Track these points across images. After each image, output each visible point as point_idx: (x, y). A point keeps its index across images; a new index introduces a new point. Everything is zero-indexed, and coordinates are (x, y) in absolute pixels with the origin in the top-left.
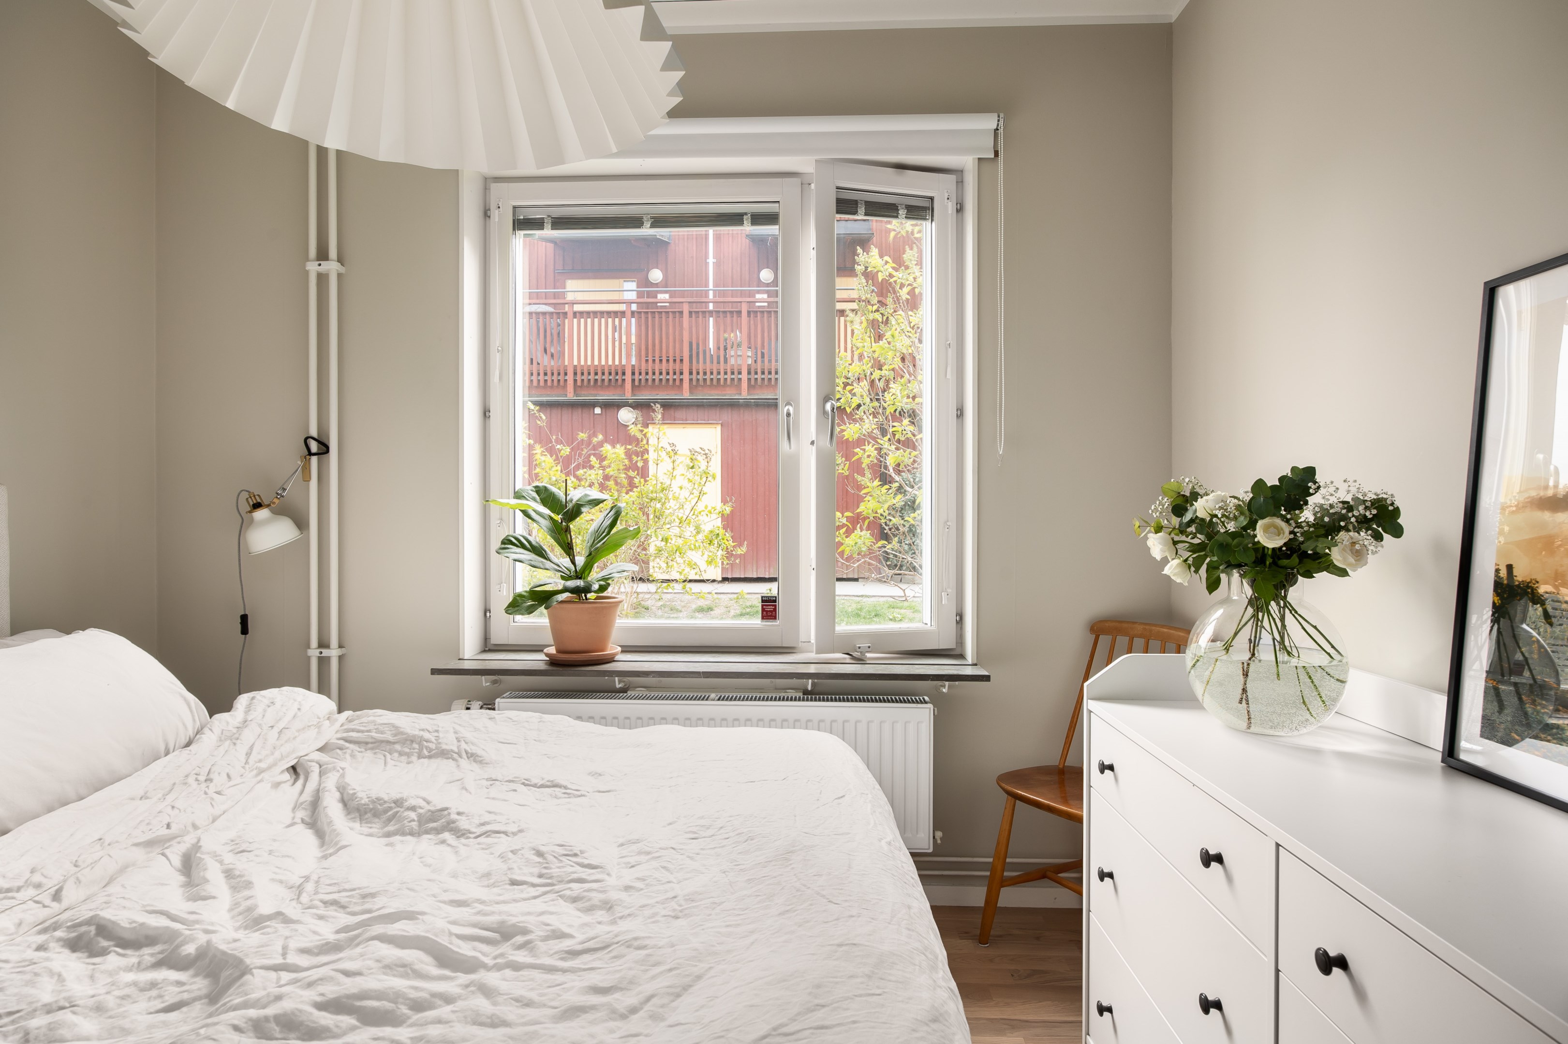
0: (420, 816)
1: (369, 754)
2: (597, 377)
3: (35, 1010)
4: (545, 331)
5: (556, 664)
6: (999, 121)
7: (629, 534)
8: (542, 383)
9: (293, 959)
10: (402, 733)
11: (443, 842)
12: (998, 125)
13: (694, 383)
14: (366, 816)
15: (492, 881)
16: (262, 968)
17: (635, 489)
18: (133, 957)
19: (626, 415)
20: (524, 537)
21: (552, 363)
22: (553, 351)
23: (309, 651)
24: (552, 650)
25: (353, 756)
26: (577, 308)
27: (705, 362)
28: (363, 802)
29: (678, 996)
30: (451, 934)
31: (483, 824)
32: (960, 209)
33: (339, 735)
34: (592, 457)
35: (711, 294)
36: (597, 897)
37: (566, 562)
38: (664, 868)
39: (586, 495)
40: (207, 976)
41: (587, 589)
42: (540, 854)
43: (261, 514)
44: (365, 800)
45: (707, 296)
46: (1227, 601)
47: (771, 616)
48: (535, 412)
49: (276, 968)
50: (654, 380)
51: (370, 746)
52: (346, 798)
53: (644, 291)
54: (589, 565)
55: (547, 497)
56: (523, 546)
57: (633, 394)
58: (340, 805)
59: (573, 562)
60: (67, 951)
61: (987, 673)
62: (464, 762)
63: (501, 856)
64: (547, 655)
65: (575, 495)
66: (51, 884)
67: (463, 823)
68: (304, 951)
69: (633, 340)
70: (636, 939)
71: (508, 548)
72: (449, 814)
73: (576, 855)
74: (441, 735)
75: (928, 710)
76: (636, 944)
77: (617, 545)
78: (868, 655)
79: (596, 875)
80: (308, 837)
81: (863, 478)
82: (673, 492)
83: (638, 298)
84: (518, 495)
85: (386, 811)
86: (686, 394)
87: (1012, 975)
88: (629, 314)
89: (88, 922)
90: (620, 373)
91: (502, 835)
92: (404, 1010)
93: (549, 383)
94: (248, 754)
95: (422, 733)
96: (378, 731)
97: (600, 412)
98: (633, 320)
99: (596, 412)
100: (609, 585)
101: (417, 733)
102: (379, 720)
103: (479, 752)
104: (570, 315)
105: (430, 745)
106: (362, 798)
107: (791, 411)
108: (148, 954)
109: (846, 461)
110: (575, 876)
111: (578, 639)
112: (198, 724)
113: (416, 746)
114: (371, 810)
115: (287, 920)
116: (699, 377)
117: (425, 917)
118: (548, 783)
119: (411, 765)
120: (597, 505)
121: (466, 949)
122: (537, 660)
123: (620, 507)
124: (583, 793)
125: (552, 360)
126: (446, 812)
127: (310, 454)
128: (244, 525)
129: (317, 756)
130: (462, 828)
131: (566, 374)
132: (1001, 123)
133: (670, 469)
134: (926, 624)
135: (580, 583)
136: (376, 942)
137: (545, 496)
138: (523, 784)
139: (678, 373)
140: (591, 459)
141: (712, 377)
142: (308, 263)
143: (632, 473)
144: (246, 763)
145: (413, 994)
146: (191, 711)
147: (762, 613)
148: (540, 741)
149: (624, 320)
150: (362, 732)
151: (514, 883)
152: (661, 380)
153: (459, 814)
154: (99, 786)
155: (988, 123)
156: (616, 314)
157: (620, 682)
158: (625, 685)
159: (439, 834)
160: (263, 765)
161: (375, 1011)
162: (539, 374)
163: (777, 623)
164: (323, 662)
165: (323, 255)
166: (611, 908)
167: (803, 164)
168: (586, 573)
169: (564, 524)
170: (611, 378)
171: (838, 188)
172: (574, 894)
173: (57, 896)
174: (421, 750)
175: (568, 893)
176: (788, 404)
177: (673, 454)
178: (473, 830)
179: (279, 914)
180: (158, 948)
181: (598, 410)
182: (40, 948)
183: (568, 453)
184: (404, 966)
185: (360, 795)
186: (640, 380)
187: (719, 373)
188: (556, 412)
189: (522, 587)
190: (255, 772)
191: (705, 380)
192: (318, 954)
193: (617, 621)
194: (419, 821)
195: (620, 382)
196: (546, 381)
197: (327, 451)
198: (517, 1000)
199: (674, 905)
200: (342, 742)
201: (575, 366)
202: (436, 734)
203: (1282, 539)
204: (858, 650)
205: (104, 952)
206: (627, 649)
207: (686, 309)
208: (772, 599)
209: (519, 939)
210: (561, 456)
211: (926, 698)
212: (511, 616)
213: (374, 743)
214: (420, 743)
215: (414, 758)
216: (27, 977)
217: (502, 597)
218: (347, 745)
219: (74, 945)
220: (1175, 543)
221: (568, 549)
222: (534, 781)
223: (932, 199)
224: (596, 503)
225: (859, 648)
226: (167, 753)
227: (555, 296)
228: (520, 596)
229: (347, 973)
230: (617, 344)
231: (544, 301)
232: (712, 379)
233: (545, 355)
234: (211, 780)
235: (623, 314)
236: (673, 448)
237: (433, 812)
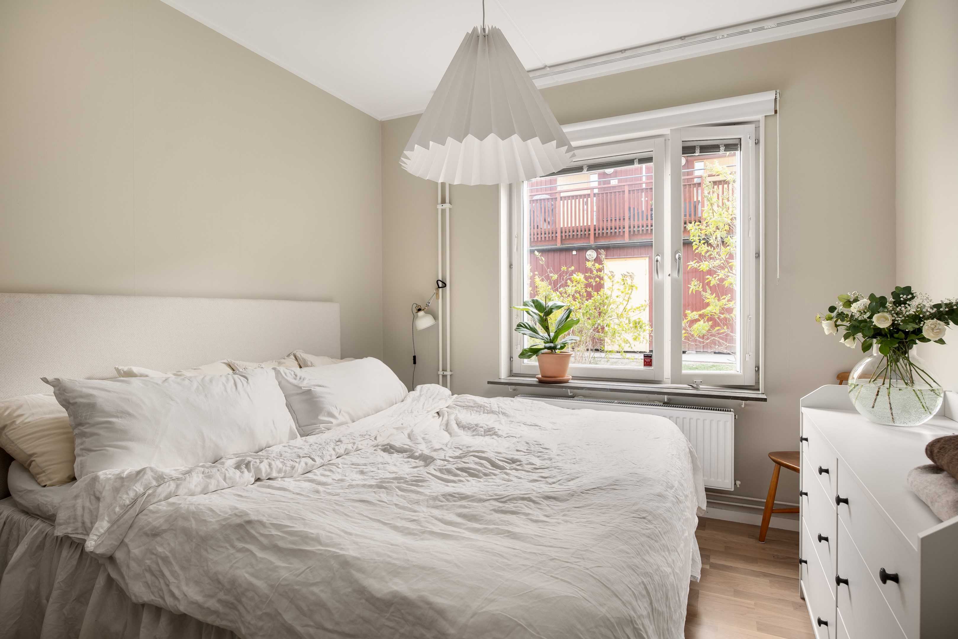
0: (485, 430)
1: (465, 411)
2: (574, 234)
3: (379, 463)
4: (545, 209)
5: (542, 382)
6: (776, 94)
7: (574, 322)
8: (543, 239)
9: (447, 458)
10: (477, 403)
11: (493, 438)
12: (776, 96)
13: (632, 233)
14: (465, 429)
15: (510, 450)
16: (439, 459)
17: (592, 298)
18: (401, 455)
19: (591, 254)
20: (527, 323)
21: (549, 227)
22: (549, 220)
23: (439, 372)
24: (540, 376)
25: (459, 411)
26: (563, 195)
27: (638, 220)
28: (464, 424)
29: (569, 481)
30: (495, 458)
31: (507, 434)
32: (757, 143)
33: (453, 403)
34: (568, 280)
35: (644, 179)
36: (546, 457)
37: (546, 335)
38: (573, 451)
39: (555, 304)
40: (423, 461)
41: (554, 348)
42: (527, 443)
43: (421, 313)
44: (465, 424)
45: (641, 180)
46: (871, 355)
47: (649, 364)
48: (539, 256)
49: (443, 460)
50: (607, 233)
51: (465, 407)
52: (458, 423)
53: (601, 181)
54: (556, 337)
55: (538, 305)
56: (526, 328)
57: (595, 242)
58: (456, 425)
59: (549, 335)
60: (382, 452)
61: (766, 397)
62: (501, 416)
63: (513, 443)
64: (537, 378)
65: (550, 304)
66: (373, 435)
67: (500, 433)
68: (450, 457)
69: (595, 209)
70: (558, 466)
71: (520, 328)
72: (495, 429)
73: (541, 445)
74: (492, 405)
75: (731, 415)
76: (558, 468)
77: (569, 327)
78: (701, 387)
79: (547, 451)
80: (446, 433)
81: (706, 294)
82: (613, 299)
83: (599, 185)
84: (525, 304)
85: (472, 428)
86: (627, 240)
87: (774, 557)
88: (592, 195)
89: (387, 445)
90: (587, 230)
91: (514, 438)
92: (481, 475)
93: (547, 239)
94: (423, 406)
95: (484, 404)
96: (468, 402)
97: (576, 254)
98: (595, 198)
99: (573, 254)
100: (565, 346)
101: (482, 403)
102: (468, 398)
103: (507, 412)
104: (559, 199)
105: (488, 408)
106: (463, 423)
107: (659, 260)
108: (405, 455)
109: (700, 283)
110: (540, 451)
111: (551, 371)
112: (405, 394)
113: (482, 409)
114: (467, 427)
115: (444, 450)
116: (634, 229)
117: (487, 453)
118: (533, 425)
119: (481, 416)
120: (560, 308)
121: (501, 463)
122: (534, 380)
123: (571, 309)
124: (547, 429)
125: (549, 226)
126: (494, 429)
127: (439, 287)
128: (415, 318)
129: (446, 409)
130: (499, 434)
131: (556, 233)
132: (778, 96)
133: (611, 286)
134: (738, 372)
135: (552, 345)
136: (472, 457)
137: (536, 304)
138: (523, 424)
139: (622, 227)
140: (568, 282)
141: (643, 229)
142: (438, 205)
143: (589, 289)
144: (423, 408)
145: (484, 471)
146: (403, 389)
147: (644, 363)
148: (531, 410)
149: (589, 199)
150: (462, 402)
151: (517, 451)
152: (611, 232)
153: (498, 430)
154: (377, 411)
155: (770, 96)
156: (585, 196)
157: (571, 393)
158: (573, 395)
159: (491, 436)
160: (429, 410)
161: (473, 473)
162: (541, 234)
163: (652, 368)
164: (444, 376)
165: (443, 202)
166: (551, 459)
167: (666, 131)
168: (555, 340)
169: (544, 317)
170: (582, 233)
171: (683, 141)
172: (539, 455)
173: (375, 439)
174: (484, 410)
175: (536, 455)
176: (658, 255)
177: (612, 277)
178: (504, 435)
179: (442, 449)
180: (408, 453)
181: (574, 253)
182: (375, 450)
183: (556, 278)
184: (481, 464)
185: (463, 422)
186: (599, 233)
187: (647, 226)
188: (551, 255)
189: (527, 346)
190: (426, 411)
191: (639, 231)
192: (455, 459)
193: (570, 365)
194: (484, 432)
195: (587, 235)
196: (545, 237)
197: (446, 286)
198: (516, 477)
199: (574, 460)
200: (454, 405)
201: (562, 228)
202: (490, 405)
203: (887, 323)
204: (695, 383)
205: (393, 453)
206: (574, 378)
207: (626, 189)
208: (649, 356)
209: (518, 463)
210: (553, 280)
211: (732, 410)
212: (522, 359)
213: (467, 406)
214: (483, 408)
215: (482, 413)
216: (375, 456)
217: (518, 351)
218: (457, 407)
219: (384, 450)
220: (837, 326)
221: (547, 329)
222: (528, 423)
223: (740, 139)
224: (559, 307)
225: (695, 382)
226: (396, 404)
227: (551, 189)
228: (525, 350)
229: (464, 462)
230: (585, 212)
231: (544, 192)
232: (643, 230)
233: (545, 223)
234: (413, 412)
235: (589, 195)
236: (612, 274)
237: (489, 429)
